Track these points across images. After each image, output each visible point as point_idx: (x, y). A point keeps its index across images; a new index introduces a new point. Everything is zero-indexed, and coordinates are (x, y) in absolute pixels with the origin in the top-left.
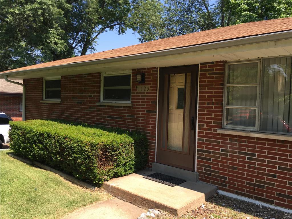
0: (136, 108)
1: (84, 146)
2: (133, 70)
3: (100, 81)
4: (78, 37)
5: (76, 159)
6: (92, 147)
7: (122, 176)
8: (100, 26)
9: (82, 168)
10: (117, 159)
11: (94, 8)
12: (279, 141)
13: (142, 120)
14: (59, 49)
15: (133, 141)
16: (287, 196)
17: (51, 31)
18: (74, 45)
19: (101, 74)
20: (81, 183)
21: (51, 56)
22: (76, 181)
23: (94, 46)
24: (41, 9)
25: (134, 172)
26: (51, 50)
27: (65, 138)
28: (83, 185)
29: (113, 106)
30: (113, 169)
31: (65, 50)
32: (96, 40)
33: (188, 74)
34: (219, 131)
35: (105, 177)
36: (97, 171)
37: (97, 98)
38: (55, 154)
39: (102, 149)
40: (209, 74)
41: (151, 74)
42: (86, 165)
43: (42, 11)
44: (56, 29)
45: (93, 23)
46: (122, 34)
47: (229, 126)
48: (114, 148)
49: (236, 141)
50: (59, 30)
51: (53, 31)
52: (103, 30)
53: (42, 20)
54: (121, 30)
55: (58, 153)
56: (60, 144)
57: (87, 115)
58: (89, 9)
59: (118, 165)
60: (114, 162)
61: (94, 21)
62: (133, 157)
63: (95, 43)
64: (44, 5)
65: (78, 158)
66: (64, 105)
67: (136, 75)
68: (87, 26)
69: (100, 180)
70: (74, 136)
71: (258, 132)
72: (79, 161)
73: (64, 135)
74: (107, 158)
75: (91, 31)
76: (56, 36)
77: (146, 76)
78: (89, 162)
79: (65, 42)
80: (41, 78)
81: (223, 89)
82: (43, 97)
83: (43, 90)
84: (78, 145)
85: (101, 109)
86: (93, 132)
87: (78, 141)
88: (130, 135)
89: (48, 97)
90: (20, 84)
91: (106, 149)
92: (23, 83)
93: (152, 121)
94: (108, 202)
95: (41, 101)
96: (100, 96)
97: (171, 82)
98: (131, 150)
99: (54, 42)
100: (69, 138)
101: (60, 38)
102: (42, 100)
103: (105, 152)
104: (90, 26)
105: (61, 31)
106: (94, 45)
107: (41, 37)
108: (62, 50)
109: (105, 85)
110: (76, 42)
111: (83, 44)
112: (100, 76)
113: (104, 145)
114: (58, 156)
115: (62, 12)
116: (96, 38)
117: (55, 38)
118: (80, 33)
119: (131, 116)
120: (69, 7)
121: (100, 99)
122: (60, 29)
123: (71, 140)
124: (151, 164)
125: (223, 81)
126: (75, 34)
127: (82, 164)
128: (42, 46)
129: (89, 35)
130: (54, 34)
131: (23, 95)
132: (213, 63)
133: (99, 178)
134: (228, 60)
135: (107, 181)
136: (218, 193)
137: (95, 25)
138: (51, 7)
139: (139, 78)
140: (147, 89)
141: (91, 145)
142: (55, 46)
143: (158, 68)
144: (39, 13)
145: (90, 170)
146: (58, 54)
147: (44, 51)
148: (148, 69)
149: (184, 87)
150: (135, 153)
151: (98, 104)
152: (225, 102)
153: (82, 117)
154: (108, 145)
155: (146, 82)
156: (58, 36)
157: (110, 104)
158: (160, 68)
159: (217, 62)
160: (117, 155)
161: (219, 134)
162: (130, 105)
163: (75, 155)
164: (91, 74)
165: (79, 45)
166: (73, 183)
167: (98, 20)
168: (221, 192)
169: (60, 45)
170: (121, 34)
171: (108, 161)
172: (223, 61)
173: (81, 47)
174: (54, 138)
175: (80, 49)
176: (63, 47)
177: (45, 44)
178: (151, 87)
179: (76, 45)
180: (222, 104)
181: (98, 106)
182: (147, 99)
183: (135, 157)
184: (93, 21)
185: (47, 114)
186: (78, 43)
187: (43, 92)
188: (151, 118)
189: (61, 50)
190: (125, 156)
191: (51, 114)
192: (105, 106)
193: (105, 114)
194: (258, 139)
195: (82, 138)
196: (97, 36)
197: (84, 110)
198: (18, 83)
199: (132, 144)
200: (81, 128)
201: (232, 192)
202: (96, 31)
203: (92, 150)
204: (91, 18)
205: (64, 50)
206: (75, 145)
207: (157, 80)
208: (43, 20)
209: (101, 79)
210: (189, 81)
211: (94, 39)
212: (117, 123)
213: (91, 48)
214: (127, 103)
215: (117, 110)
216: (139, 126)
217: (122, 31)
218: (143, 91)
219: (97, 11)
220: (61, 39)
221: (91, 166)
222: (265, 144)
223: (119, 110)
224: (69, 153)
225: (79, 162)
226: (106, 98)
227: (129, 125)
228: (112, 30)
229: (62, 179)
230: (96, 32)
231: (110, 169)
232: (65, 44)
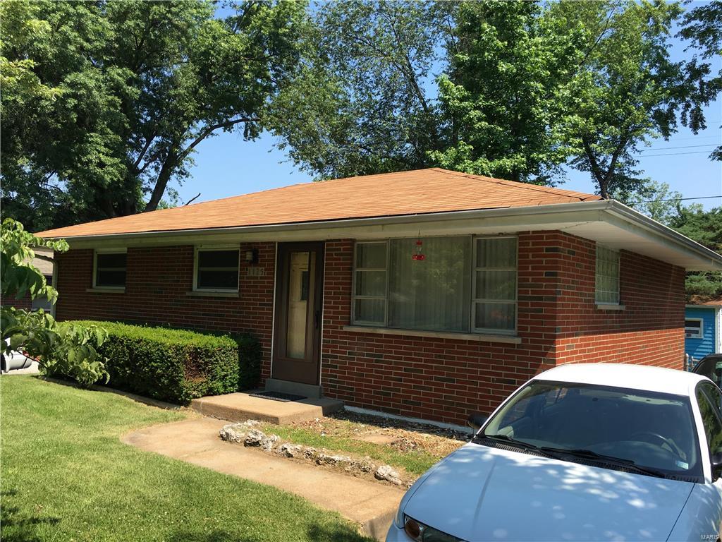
0: (245, 300)
1: (166, 351)
2: (242, 244)
3: (193, 258)
4: (150, 146)
5: (153, 370)
6: (178, 350)
7: (220, 395)
8: (201, 124)
9: (163, 380)
10: (212, 369)
11: (187, 88)
12: (406, 337)
13: (253, 318)
14: (108, 178)
15: (236, 346)
16: (412, 403)
17: (92, 137)
18: (141, 165)
19: (195, 248)
20: (162, 404)
21: (90, 192)
22: (153, 402)
23: (186, 167)
24: (75, 96)
25: (237, 391)
26: (90, 179)
27: (138, 342)
28: (163, 406)
29: (212, 298)
30: (207, 382)
31: (121, 179)
32: (191, 155)
33: (312, 253)
34: (346, 329)
35: (195, 393)
36: (183, 383)
37: (187, 286)
38: (122, 366)
39: (191, 354)
40: (336, 254)
41: (267, 252)
42: (169, 376)
43: (76, 102)
44: (103, 133)
45: (185, 118)
46: (251, 140)
47: (357, 322)
48: (207, 353)
49: (364, 340)
50: (108, 133)
51: (95, 137)
52: (207, 132)
53: (75, 120)
54: (249, 132)
55: (127, 364)
56: (131, 350)
57: (170, 312)
58: (176, 88)
59: (214, 378)
60: (208, 373)
61: (188, 115)
62: (237, 368)
63: (189, 162)
64: (80, 89)
65: (157, 368)
66: (131, 295)
67: (245, 252)
68: (171, 126)
69: (187, 395)
70: (152, 338)
71: (386, 328)
72: (159, 371)
73: (137, 338)
74: (198, 367)
75: (181, 135)
76: (103, 149)
77: (260, 254)
78: (173, 372)
79: (121, 162)
80: (89, 250)
81: (351, 274)
82: (91, 284)
83: (92, 271)
84: (159, 349)
85: (194, 302)
86: (179, 334)
87: (158, 345)
88: (233, 336)
89: (100, 283)
90: (49, 259)
91: (196, 353)
92: (53, 258)
93: (267, 318)
94: (198, 420)
95: (88, 290)
96: (192, 282)
97: (292, 263)
98: (234, 358)
99: (97, 161)
100: (145, 341)
101: (111, 152)
102: (91, 287)
103: (196, 358)
104: (179, 125)
105: (112, 136)
106: (186, 164)
107: (69, 152)
108: (115, 179)
109: (201, 265)
110: (145, 159)
111: (162, 162)
112: (193, 250)
113: (195, 349)
114: (127, 369)
115: (119, 101)
116: (192, 151)
117: (99, 152)
118: (156, 139)
119: (238, 312)
120: (133, 92)
121: (191, 286)
122: (110, 132)
123: (148, 343)
124: (264, 381)
125: (352, 264)
126: (144, 139)
127: (163, 375)
128: (70, 171)
129: (177, 144)
130: (98, 144)
131: (54, 278)
132: (340, 240)
133: (186, 393)
134: (357, 238)
135: (197, 398)
136: (344, 410)
137: (189, 123)
138: (95, 92)
139: (249, 256)
140: (260, 273)
141: (176, 348)
142: (98, 170)
143: (275, 243)
144: (69, 106)
145: (174, 382)
146: (106, 187)
147: (73, 180)
148: (262, 243)
149: (307, 270)
150: (240, 363)
151: (188, 294)
152: (354, 291)
153: (161, 316)
154: (199, 348)
155: (259, 262)
156: (107, 149)
157: (208, 295)
158: (279, 243)
159: (344, 240)
160: (212, 364)
161: (346, 333)
162: (238, 296)
163: (153, 363)
164: (179, 246)
165: (153, 164)
166: (149, 405)
167: (197, 113)
168: (348, 408)
169: (110, 169)
170: (249, 139)
171: (200, 370)
172: (351, 239)
173: (157, 169)
174: (122, 342)
175: (153, 173)
176: (116, 172)
177: (76, 166)
178: (266, 269)
179: (146, 165)
180: (350, 294)
181: (188, 297)
182: (261, 287)
183: (239, 368)
184: (185, 115)
185: (99, 311)
186: (151, 161)
187: (92, 273)
188: (266, 314)
189: (112, 179)
190: (225, 365)
191: (107, 312)
192: (200, 297)
193: (200, 310)
194: (386, 336)
195: (164, 340)
196: (193, 145)
197: (166, 304)
198: (45, 258)
199: (235, 349)
200: (161, 330)
201: (359, 406)
202: (191, 134)
203: (177, 355)
204: (180, 108)
205: (119, 180)
206: (154, 350)
207: (274, 260)
208: (77, 118)
209: (195, 255)
210: (313, 261)
211: (186, 153)
212: (218, 324)
213: (179, 173)
214: (234, 292)
215: (217, 303)
216: (249, 326)
217: (251, 133)
218: (255, 275)
219: (195, 92)
220: (112, 156)
221: (175, 377)
222: (391, 342)
223: (221, 303)
224: (144, 362)
225: (159, 373)
226: (201, 285)
227: (236, 325)
228: (229, 131)
229: (133, 401)
230: (191, 138)
231: (202, 383)
232: (123, 166)
